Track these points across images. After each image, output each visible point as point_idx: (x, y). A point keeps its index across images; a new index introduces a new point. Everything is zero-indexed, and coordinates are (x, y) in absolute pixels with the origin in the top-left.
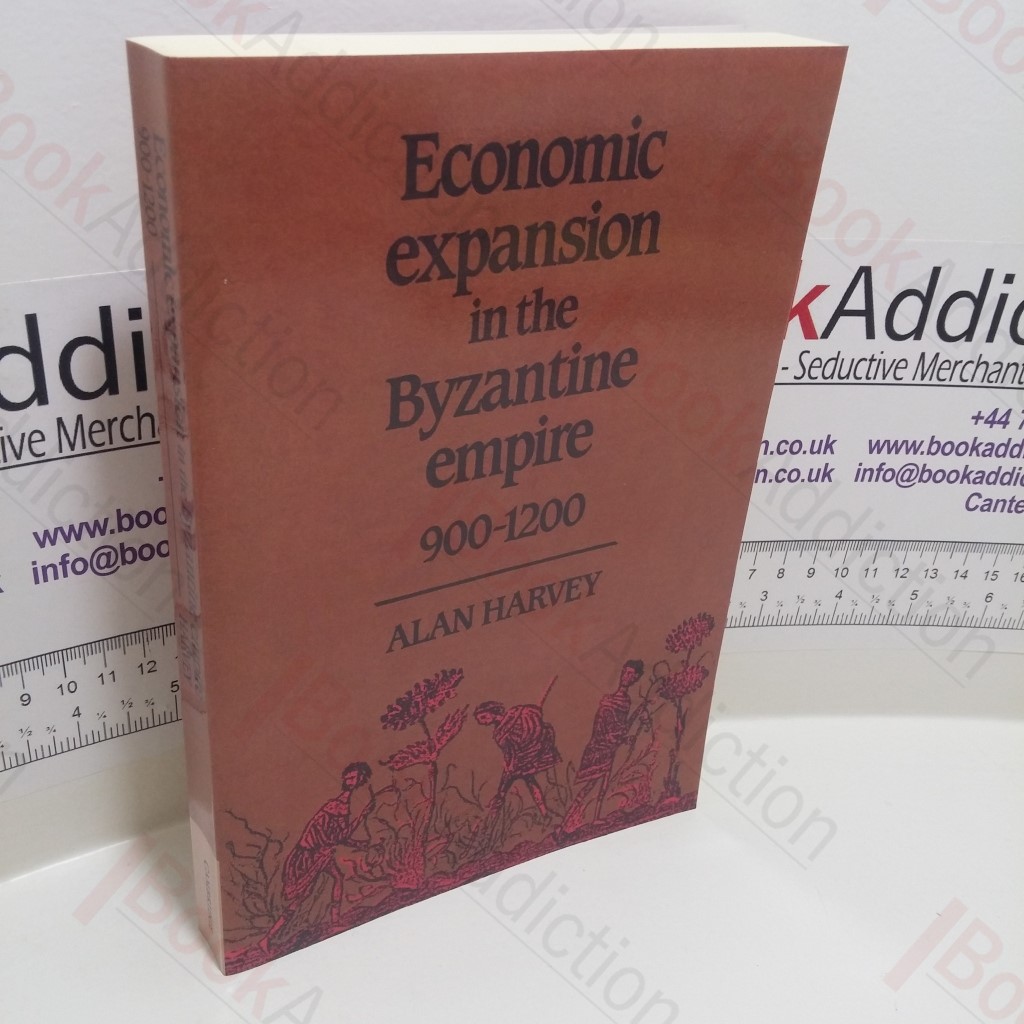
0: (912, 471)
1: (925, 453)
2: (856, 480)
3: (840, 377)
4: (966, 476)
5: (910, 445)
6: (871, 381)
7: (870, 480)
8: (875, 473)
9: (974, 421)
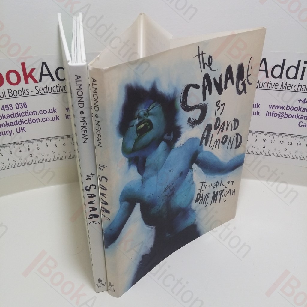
0: (282, 114)
1: (286, 109)
2: (266, 116)
3: (259, 87)
4: (298, 117)
5: (281, 107)
6: (269, 89)
7: (270, 116)
8: (272, 114)
9: (299, 101)
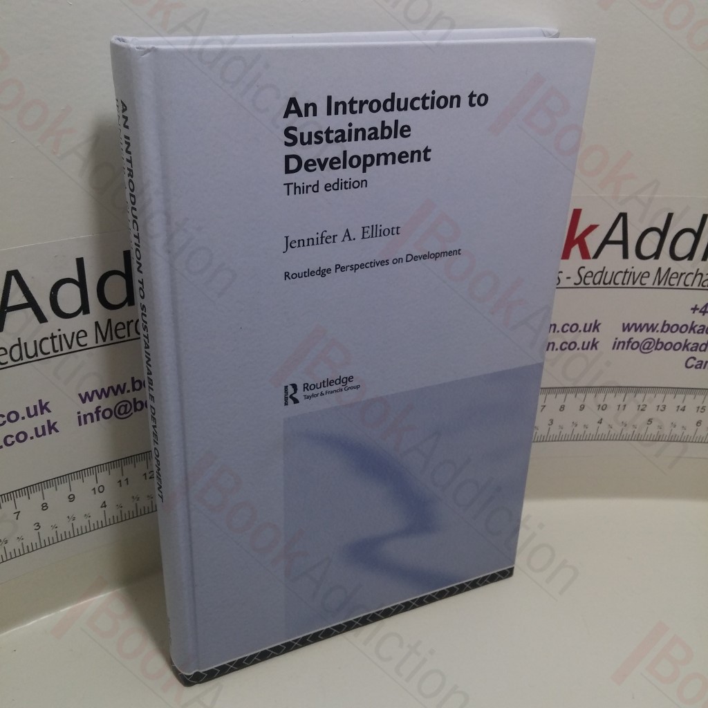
0: (650, 343)
1: (660, 331)
2: (613, 348)
3: (604, 283)
4: (686, 346)
5: (649, 326)
6: (625, 286)
7: (623, 349)
8: (626, 344)
9: (692, 311)
